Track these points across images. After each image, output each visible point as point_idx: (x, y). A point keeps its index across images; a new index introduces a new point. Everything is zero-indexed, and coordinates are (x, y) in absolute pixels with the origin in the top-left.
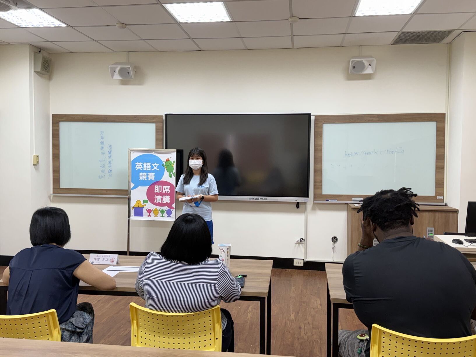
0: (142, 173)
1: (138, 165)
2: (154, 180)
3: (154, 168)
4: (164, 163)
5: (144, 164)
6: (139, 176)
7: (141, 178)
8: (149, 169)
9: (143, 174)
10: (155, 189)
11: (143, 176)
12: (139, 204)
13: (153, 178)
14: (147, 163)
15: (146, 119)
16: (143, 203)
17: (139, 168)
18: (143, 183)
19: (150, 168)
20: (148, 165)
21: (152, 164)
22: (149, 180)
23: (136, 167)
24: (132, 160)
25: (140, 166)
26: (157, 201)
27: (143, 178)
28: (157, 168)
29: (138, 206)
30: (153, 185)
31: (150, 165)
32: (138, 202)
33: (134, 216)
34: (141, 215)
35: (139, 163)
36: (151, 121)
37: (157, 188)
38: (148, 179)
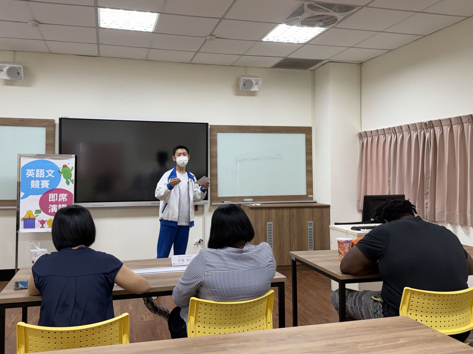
0: (34, 180)
1: (29, 172)
2: (48, 188)
3: (48, 175)
4: (61, 170)
5: (36, 171)
6: (31, 184)
7: (33, 186)
8: (42, 176)
9: (35, 182)
10: (50, 198)
11: (35, 184)
12: (30, 215)
13: (48, 187)
14: (40, 170)
15: (35, 123)
16: (35, 214)
17: (29, 175)
18: (35, 192)
19: (44, 175)
20: (41, 172)
21: (46, 171)
22: (42, 189)
23: (26, 174)
24: (22, 166)
25: (32, 173)
26: (52, 210)
27: (35, 186)
28: (52, 175)
29: (29, 217)
30: (47, 194)
31: (43, 172)
32: (29, 212)
33: (24, 228)
34: (33, 226)
35: (30, 169)
36: (41, 125)
37: (52, 197)
38: (42, 187)
